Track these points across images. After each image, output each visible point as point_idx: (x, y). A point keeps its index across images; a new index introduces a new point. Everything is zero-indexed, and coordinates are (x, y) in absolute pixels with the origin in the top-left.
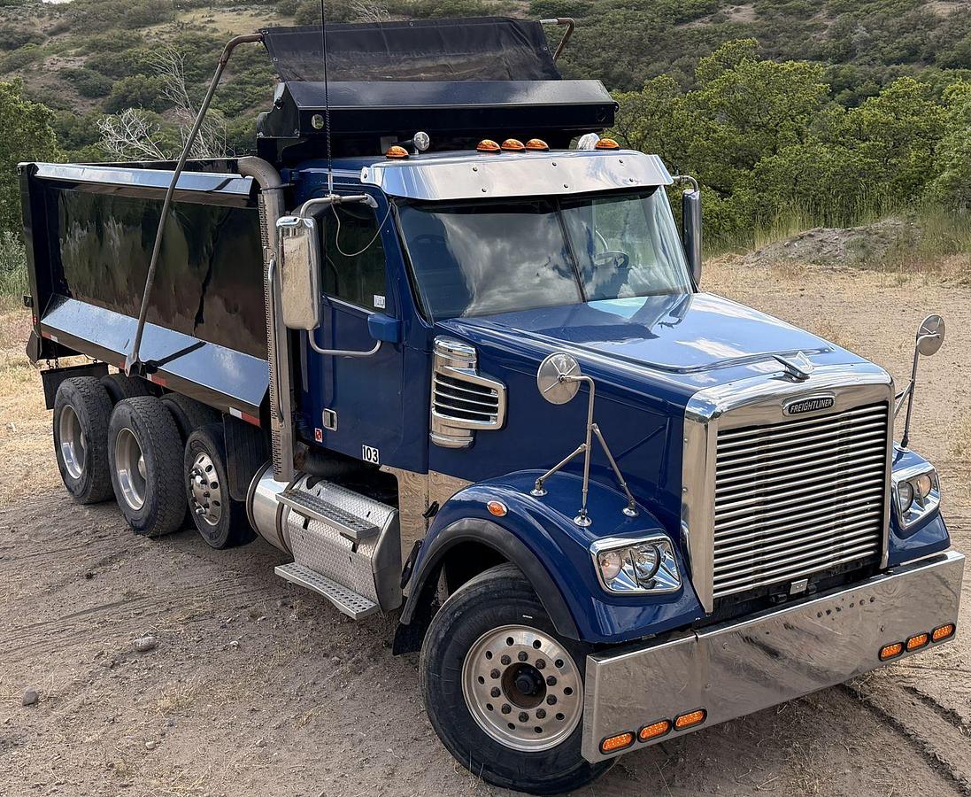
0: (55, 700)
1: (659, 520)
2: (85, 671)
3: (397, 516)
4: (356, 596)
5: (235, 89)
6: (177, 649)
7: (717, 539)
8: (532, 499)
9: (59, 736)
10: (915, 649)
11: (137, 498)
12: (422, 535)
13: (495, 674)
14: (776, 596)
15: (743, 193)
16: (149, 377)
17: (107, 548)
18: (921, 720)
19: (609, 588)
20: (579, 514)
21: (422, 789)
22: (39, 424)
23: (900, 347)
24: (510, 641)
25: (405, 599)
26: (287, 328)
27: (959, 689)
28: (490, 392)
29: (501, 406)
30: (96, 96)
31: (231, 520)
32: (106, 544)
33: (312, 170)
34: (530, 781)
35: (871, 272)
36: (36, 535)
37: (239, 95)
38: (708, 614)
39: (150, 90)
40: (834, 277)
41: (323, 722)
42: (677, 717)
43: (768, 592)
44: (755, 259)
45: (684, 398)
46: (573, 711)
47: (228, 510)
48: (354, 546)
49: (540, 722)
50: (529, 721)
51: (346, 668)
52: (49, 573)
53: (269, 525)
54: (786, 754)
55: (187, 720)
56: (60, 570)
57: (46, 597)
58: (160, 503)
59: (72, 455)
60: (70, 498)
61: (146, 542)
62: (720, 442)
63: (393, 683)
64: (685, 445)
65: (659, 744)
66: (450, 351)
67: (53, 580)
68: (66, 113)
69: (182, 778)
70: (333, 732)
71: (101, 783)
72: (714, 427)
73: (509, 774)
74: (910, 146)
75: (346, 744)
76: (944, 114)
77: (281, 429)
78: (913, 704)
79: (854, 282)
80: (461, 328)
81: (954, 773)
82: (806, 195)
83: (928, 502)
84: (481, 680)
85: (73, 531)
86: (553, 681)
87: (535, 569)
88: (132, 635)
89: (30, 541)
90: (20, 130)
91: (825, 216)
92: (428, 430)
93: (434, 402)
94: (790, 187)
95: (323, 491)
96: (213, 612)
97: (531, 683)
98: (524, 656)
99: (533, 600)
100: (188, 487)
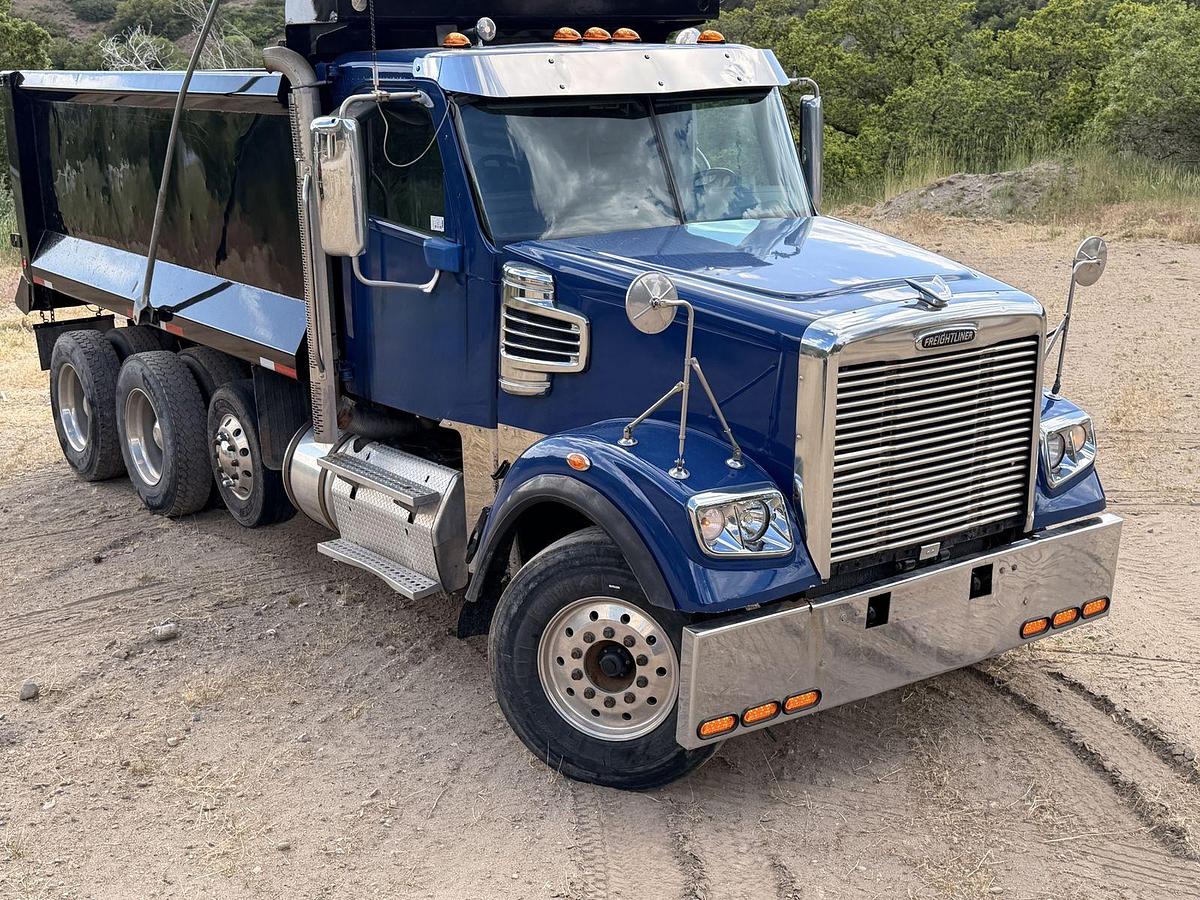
0: (59, 694)
1: (770, 473)
2: (94, 663)
3: (461, 481)
4: (413, 573)
5: (264, 12)
6: (204, 638)
7: (836, 494)
8: (621, 450)
9: (63, 733)
10: (1062, 625)
11: (153, 471)
12: (490, 500)
13: (576, 654)
14: (903, 563)
15: (872, 134)
16: (163, 326)
17: (118, 530)
18: (1068, 707)
19: (709, 550)
20: (675, 466)
21: (491, 784)
22: (34, 393)
23: (1052, 306)
24: (594, 616)
25: (470, 575)
26: (327, 255)
27: (1112, 675)
28: (570, 328)
29: (583, 344)
30: (97, 20)
31: (265, 491)
32: (117, 525)
33: (354, 64)
34: (617, 774)
35: (1019, 224)
36: (33, 516)
37: (269, 18)
38: (824, 581)
39: (161, 12)
40: (977, 230)
41: (377, 716)
42: (787, 698)
43: (894, 557)
44: (885, 211)
45: (800, 328)
46: (667, 695)
47: (261, 480)
48: (410, 516)
49: (629, 708)
50: (616, 706)
51: (404, 657)
52: (49, 556)
53: (309, 497)
54: (912, 744)
55: (216, 714)
56: (62, 554)
57: (47, 583)
58: (181, 477)
59: (74, 423)
60: (74, 475)
61: (164, 523)
62: (841, 380)
63: (458, 673)
64: (800, 384)
65: (766, 729)
66: (523, 279)
67: (55, 565)
68: (61, 40)
69: (210, 777)
70: (388, 726)
71: (115, 783)
72: (834, 363)
73: (591, 766)
74: (1068, 78)
75: (404, 738)
76: (1109, 37)
77: (322, 380)
78: (1059, 691)
79: (1000, 236)
80: (536, 253)
81: (1105, 764)
82: (945, 135)
83: (1082, 457)
84: (561, 661)
85: (79, 510)
86: (643, 661)
87: (623, 530)
88: (150, 623)
89: (26, 522)
90: (8, 54)
91: (968, 159)
92: (496, 375)
93: (503, 341)
94: (927, 125)
95: (373, 454)
96: (246, 598)
97: (619, 663)
98: (610, 632)
99: (620, 567)
100: (213, 454)
